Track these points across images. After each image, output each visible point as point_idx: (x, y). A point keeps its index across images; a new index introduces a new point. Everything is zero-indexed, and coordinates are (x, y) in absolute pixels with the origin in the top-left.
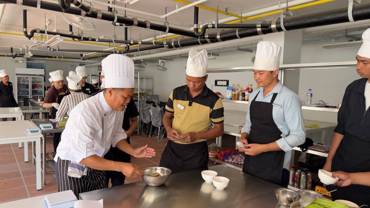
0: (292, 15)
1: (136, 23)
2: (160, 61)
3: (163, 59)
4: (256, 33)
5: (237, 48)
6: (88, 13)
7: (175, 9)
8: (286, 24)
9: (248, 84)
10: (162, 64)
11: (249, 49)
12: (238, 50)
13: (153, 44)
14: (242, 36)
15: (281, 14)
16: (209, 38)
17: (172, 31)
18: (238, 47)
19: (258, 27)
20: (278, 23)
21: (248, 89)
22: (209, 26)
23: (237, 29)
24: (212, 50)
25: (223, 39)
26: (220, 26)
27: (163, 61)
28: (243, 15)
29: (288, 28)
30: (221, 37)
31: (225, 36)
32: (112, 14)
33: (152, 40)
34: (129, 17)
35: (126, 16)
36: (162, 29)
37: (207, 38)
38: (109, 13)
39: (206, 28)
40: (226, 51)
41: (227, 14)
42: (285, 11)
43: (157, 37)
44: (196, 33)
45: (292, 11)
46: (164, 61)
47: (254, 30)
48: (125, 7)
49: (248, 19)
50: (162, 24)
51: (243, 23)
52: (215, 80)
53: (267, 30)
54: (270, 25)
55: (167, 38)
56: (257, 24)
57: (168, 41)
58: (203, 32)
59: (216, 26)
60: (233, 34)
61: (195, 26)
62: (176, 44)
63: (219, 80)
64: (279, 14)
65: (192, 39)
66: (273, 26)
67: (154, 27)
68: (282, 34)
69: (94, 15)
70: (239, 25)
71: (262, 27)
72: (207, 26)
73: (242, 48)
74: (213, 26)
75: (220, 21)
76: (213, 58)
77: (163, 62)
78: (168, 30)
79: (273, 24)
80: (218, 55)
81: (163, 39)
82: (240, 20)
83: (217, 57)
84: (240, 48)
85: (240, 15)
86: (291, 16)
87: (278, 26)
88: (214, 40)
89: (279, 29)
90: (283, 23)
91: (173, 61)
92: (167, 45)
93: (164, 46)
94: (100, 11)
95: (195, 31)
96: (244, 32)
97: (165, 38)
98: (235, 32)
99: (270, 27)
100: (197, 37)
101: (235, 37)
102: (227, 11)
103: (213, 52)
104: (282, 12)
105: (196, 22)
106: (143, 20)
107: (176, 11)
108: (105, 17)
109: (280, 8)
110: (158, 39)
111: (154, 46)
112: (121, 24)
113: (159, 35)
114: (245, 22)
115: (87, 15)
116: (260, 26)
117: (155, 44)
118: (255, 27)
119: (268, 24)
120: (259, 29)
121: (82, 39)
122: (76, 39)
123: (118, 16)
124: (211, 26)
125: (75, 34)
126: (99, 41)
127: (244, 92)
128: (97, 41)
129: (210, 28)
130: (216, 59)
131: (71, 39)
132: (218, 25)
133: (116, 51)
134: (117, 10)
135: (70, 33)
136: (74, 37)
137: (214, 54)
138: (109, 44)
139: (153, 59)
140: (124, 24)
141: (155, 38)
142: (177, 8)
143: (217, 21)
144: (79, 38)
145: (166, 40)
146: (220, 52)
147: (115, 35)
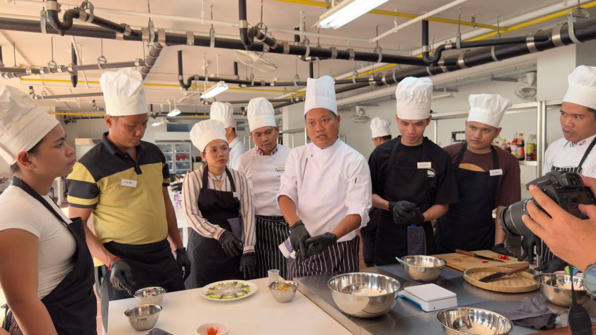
0: (588, 16)
1: (335, 53)
2: (358, 108)
3: (363, 105)
4: (526, 51)
5: (491, 77)
6: (272, 48)
7: (392, 26)
8: (579, 32)
9: (515, 133)
10: (361, 112)
11: (512, 77)
12: (492, 80)
13: (352, 82)
14: (500, 57)
15: (568, 17)
16: (445, 64)
17: (387, 59)
18: (492, 75)
19: (529, 41)
20: (564, 31)
21: (515, 141)
22: (446, 47)
23: (493, 48)
24: (446, 83)
25: (469, 65)
26: (464, 45)
27: (362, 107)
28: (502, 24)
29: (582, 38)
30: (466, 61)
31: (472, 59)
32: (300, 45)
33: (351, 76)
34: (325, 47)
35: (319, 46)
36: (371, 58)
37: (441, 64)
38: (296, 44)
39: (442, 49)
40: (470, 84)
41: (474, 26)
42: (576, 11)
43: (359, 71)
44: (425, 59)
45: (588, 10)
46: (364, 107)
47: (522, 46)
48: (319, 32)
49: (509, 29)
50: (372, 51)
51: (503, 37)
52: (453, 133)
53: (544, 43)
54: (551, 35)
55: (374, 71)
56: (528, 36)
57: (375, 75)
58: (437, 57)
59: (458, 45)
60: (486, 55)
61: (424, 49)
62: (389, 79)
63: (460, 132)
64: (565, 17)
65: (416, 69)
66: (556, 37)
67: (360, 57)
68: (572, 47)
69: (279, 50)
70: (497, 40)
71: (535, 41)
72: (443, 47)
73: (499, 76)
74: (454, 46)
75: (464, 37)
76: (449, 96)
77: (362, 110)
78: (380, 59)
79: (556, 34)
80: (456, 91)
81: (366, 74)
82: (496, 33)
83: (454, 94)
84: (496, 76)
85: (496, 25)
86: (587, 18)
87: (564, 36)
88: (454, 67)
89: (566, 41)
90: (573, 31)
91: (378, 106)
92: (374, 82)
93: (370, 83)
94: (287, 43)
95: (425, 56)
96: (504, 51)
97: (371, 72)
98: (490, 51)
99: (549, 39)
100: (428, 64)
101: (490, 60)
102: (474, 21)
103: (448, 86)
104: (571, 13)
105: (426, 42)
106: (344, 49)
107: (395, 29)
108: (294, 51)
109: (566, 7)
110: (360, 73)
111: (355, 85)
112: (313, 58)
113: (360, 68)
114: (505, 35)
115: (271, 51)
116: (533, 39)
117: (357, 82)
118: (523, 41)
119: (547, 34)
120: (530, 45)
121: (253, 84)
122: (243, 86)
123: (310, 48)
124: (451, 46)
125: (242, 78)
126: (275, 86)
127: (508, 146)
128: (272, 86)
129: (448, 49)
130: (453, 97)
131: (236, 86)
132: (461, 43)
133: (295, 99)
134: (309, 39)
135: (235, 78)
136: (240, 83)
137: (448, 90)
138: (284, 89)
139: (346, 107)
140: (317, 58)
141: (355, 73)
142: (396, 25)
143: (459, 37)
144: (248, 84)
145: (373, 74)
146: (460, 86)
147: (297, 75)
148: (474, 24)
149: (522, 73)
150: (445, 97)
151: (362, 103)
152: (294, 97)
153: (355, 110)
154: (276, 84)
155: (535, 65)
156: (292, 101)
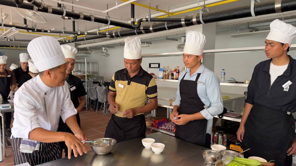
0: (208, 11)
1: (82, 16)
2: (103, 48)
3: (106, 47)
4: (181, 26)
5: (166, 38)
6: (40, 8)
7: (115, 5)
8: (204, 18)
9: (175, 66)
10: (105, 51)
11: (175, 39)
12: (166, 39)
13: (97, 34)
14: (170, 28)
15: (200, 10)
16: (143, 29)
17: (113, 23)
18: (167, 37)
19: (182, 21)
20: (198, 17)
21: (176, 70)
22: (143, 20)
23: (166, 23)
24: (146, 39)
25: (155, 31)
26: (152, 20)
27: (106, 48)
28: (170, 11)
29: (206, 21)
30: (154, 28)
31: (156, 28)
32: (61, 9)
33: (97, 31)
34: (76, 12)
35: (73, 11)
36: (105, 22)
37: (142, 29)
38: (59, 8)
39: (141, 21)
40: (157, 40)
41: (157, 10)
42: (203, 8)
43: (101, 29)
44: (133, 25)
45: (209, 8)
46: (107, 48)
47: (179, 23)
48: (73, 3)
49: (174, 14)
50: (105, 18)
51: (170, 18)
52: (149, 63)
53: (189, 23)
54: (192, 19)
55: (109, 29)
56: (182, 18)
57: (109, 32)
58: (139, 25)
59: (149, 20)
60: (163, 26)
61: (132, 20)
62: (117, 34)
63: (152, 64)
64: (199, 10)
65: (130, 31)
66: (194, 20)
67: (97, 20)
68: (201, 25)
69: (45, 10)
70: (168, 19)
71: (185, 21)
72: (141, 20)
73: (170, 37)
74: (147, 20)
75: (152, 16)
76: (147, 46)
77: (106, 49)
78: (109, 23)
79: (194, 19)
80: (151, 43)
81: (105, 30)
82: (168, 15)
83: (150, 45)
84: (168, 38)
85: (168, 11)
86: (208, 12)
87: (198, 20)
88: (148, 31)
89: (199, 22)
90: (201, 18)
91: (114, 48)
92: (109, 35)
93: (107, 36)
94: (51, 7)
95: (133, 24)
96: (171, 25)
97: (107, 30)
98: (165, 24)
99: (191, 21)
100: (134, 29)
101: (164, 29)
102: (157, 8)
103: (147, 41)
104: (201, 9)
105: (133, 16)
106: (88, 15)
107: (116, 7)
108: (55, 12)
109: (199, 5)
110: (101, 30)
111: (99, 36)
112: (69, 18)
113: (102, 27)
114: (172, 17)
115: (39, 10)
116: (184, 20)
117: (99, 34)
118: (180, 21)
119: (190, 18)
120: (183, 23)
121: (36, 30)
122: (30, 31)
123: (66, 11)
124: (145, 20)
125: (29, 27)
126: (50, 32)
127: (172, 72)
128: (49, 32)
129: (144, 21)
130: (149, 46)
131: (25, 31)
132: (150, 19)
133: (66, 41)
134: (65, 6)
135: (25, 26)
136: (28, 29)
137: (147, 43)
138: (59, 35)
139: (97, 47)
140: (71, 18)
141: (99, 30)
142: (117, 5)
143: (150, 15)
144: (33, 30)
145: (108, 31)
146: (152, 41)
147: (64, 27)
148: (157, 9)
149: (179, 37)
150: (146, 46)
151: (106, 46)
152: (66, 40)
153: (102, 49)
154: (51, 32)
155: (185, 33)
156: (64, 42)
